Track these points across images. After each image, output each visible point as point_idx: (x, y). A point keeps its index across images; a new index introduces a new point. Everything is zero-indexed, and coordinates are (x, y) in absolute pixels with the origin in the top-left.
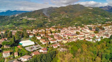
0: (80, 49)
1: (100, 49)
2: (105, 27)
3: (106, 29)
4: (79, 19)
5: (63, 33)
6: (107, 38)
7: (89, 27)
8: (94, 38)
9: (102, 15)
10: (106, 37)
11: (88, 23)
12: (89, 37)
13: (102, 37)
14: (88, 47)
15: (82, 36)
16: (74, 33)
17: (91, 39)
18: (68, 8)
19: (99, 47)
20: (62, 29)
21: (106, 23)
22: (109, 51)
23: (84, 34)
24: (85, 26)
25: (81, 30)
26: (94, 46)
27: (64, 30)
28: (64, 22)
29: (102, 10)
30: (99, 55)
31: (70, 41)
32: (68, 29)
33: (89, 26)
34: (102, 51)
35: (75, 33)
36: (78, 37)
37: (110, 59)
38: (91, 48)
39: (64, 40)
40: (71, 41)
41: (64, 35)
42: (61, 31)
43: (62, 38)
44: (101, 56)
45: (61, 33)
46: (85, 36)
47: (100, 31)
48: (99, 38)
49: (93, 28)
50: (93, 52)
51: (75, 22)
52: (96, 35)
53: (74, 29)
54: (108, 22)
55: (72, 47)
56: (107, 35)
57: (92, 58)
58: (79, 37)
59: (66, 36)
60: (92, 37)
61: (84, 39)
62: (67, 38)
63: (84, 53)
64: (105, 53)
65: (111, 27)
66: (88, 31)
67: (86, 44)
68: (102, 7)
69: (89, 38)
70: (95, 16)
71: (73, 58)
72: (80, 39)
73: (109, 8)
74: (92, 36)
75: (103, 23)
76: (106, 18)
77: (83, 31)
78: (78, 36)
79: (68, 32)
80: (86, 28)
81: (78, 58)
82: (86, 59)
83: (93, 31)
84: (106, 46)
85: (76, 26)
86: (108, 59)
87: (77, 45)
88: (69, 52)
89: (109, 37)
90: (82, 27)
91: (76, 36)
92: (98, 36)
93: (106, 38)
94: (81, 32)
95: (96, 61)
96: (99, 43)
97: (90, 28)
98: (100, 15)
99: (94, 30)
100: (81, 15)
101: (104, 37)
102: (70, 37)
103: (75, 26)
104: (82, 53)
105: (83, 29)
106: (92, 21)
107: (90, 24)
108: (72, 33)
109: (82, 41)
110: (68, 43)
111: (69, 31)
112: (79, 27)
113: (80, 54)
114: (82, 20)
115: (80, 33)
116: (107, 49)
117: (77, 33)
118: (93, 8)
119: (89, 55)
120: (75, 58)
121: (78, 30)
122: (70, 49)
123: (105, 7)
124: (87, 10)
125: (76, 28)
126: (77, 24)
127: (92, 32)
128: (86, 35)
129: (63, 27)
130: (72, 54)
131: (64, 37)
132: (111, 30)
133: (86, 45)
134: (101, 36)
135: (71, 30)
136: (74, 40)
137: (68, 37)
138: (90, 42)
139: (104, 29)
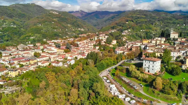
0: (43, 81)
1: (75, 75)
2: (79, 43)
3: (81, 46)
4: (38, 31)
5: (7, 58)
6: (84, 57)
7: (55, 43)
8: (65, 60)
9: (73, 24)
10: (81, 57)
11: (53, 36)
12: (57, 59)
13: (76, 58)
14: (57, 76)
15: (45, 59)
16: (30, 56)
17: (61, 63)
18: (14, 10)
19: (73, 72)
20: (5, 50)
21: (80, 37)
22: (87, 77)
23: (48, 55)
24: (48, 42)
25: (42, 50)
26: (66, 73)
27: (9, 52)
28: (8, 36)
29: (73, 17)
30: (75, 85)
31: (25, 72)
32: (18, 49)
33: (55, 41)
34: (78, 77)
35: (33, 55)
36: (38, 62)
37: (90, 87)
38: (61, 77)
39: (12, 71)
40: (25, 70)
41: (10, 61)
42: (3, 55)
43: (7, 67)
44: (77, 86)
45: (3, 58)
46: (50, 59)
47: (73, 48)
48: (72, 59)
49: (61, 44)
50: (65, 83)
51: (30, 36)
52: (67, 55)
53: (30, 49)
54: (83, 35)
55: (28, 81)
56: (83, 54)
57: (65, 93)
58: (40, 62)
59: (16, 62)
60: (62, 60)
61: (48, 63)
62: (18, 66)
63: (51, 86)
64: (83, 81)
65: (87, 42)
66: (55, 50)
67: (53, 71)
68: (73, 12)
69: (58, 62)
70: (63, 26)
71: (33, 100)
72: (42, 65)
73: (82, 14)
74: (61, 57)
75: (76, 37)
76: (79, 29)
77: (46, 51)
78: (38, 60)
79: (18, 54)
80: (50, 46)
81: (42, 98)
82: (56, 96)
83: (62, 49)
84: (83, 69)
85: (34, 42)
86: (88, 89)
87: (37, 76)
88: (25, 92)
89: (86, 56)
90: (43, 43)
91: (35, 61)
92: (71, 56)
93: (82, 59)
94: (43, 52)
95: (71, 95)
96: (72, 67)
97: (57, 45)
98: (70, 24)
99: (64, 47)
100: (40, 23)
101: (79, 57)
102: (24, 64)
103: (31, 43)
104: (47, 89)
105: (46, 48)
106: (60, 33)
107: (57, 39)
108: (26, 55)
109: (45, 67)
110: (19, 75)
111: (20, 52)
112: (38, 44)
113: (45, 91)
114: (43, 31)
115: (42, 54)
116: (85, 74)
117: (37, 55)
118: (60, 12)
119: (60, 88)
120: (36, 100)
121: (37, 49)
122: (25, 85)
123: (76, 12)
124: (49, 15)
125: (32, 45)
126: (33, 39)
127: (61, 51)
128: (52, 56)
129: (7, 46)
130: (29, 93)
131: (11, 65)
132: (87, 46)
133: (54, 74)
134: (74, 56)
135: (24, 51)
136: (32, 68)
137: (19, 64)
138: (60, 67)
139: (77, 46)
